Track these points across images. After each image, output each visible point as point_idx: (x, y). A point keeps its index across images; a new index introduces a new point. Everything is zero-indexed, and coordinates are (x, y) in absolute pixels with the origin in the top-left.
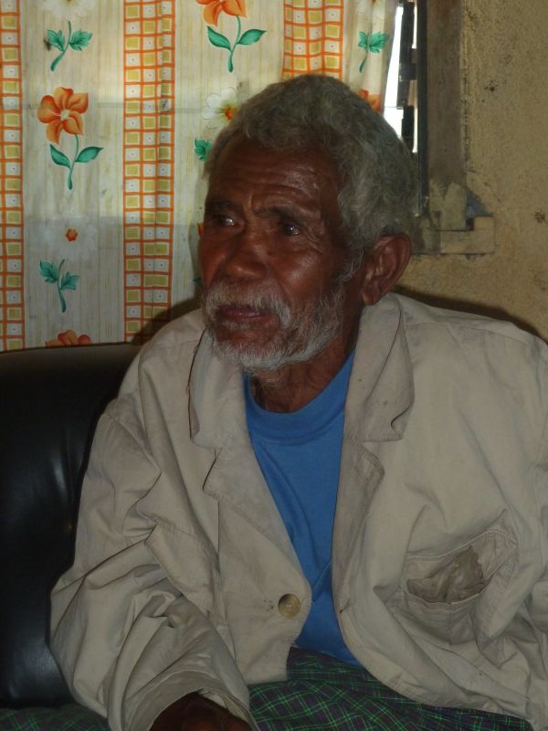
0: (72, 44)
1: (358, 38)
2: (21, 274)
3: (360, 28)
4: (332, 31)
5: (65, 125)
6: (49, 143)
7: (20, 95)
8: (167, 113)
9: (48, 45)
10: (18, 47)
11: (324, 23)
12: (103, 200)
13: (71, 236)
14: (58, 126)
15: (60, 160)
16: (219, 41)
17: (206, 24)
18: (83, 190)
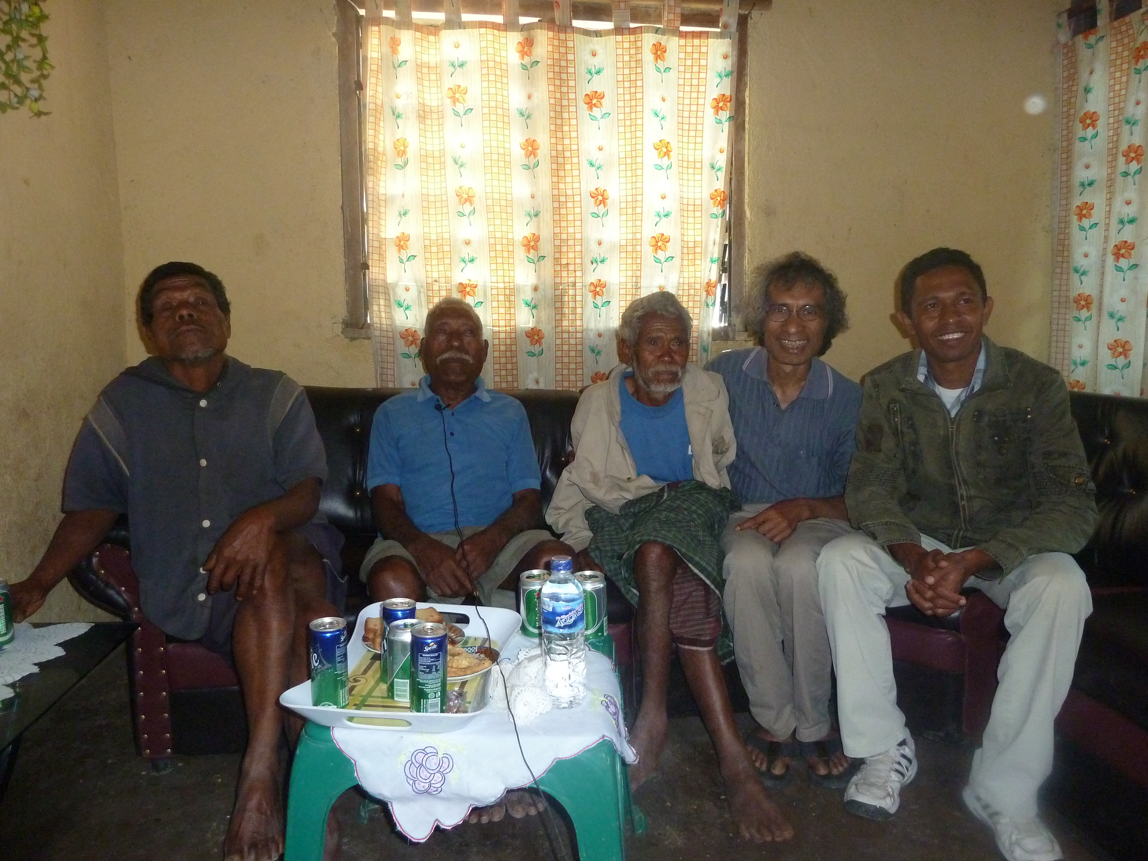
0: (601, 262)
1: (709, 260)
2: (582, 351)
3: (709, 255)
4: (698, 256)
5: (598, 293)
6: (593, 300)
7: (582, 283)
8: (638, 289)
9: (592, 263)
10: (582, 264)
11: (695, 253)
12: (611, 321)
13: (600, 335)
14: (596, 294)
15: (596, 307)
16: (657, 261)
17: (653, 255)
18: (604, 317)
